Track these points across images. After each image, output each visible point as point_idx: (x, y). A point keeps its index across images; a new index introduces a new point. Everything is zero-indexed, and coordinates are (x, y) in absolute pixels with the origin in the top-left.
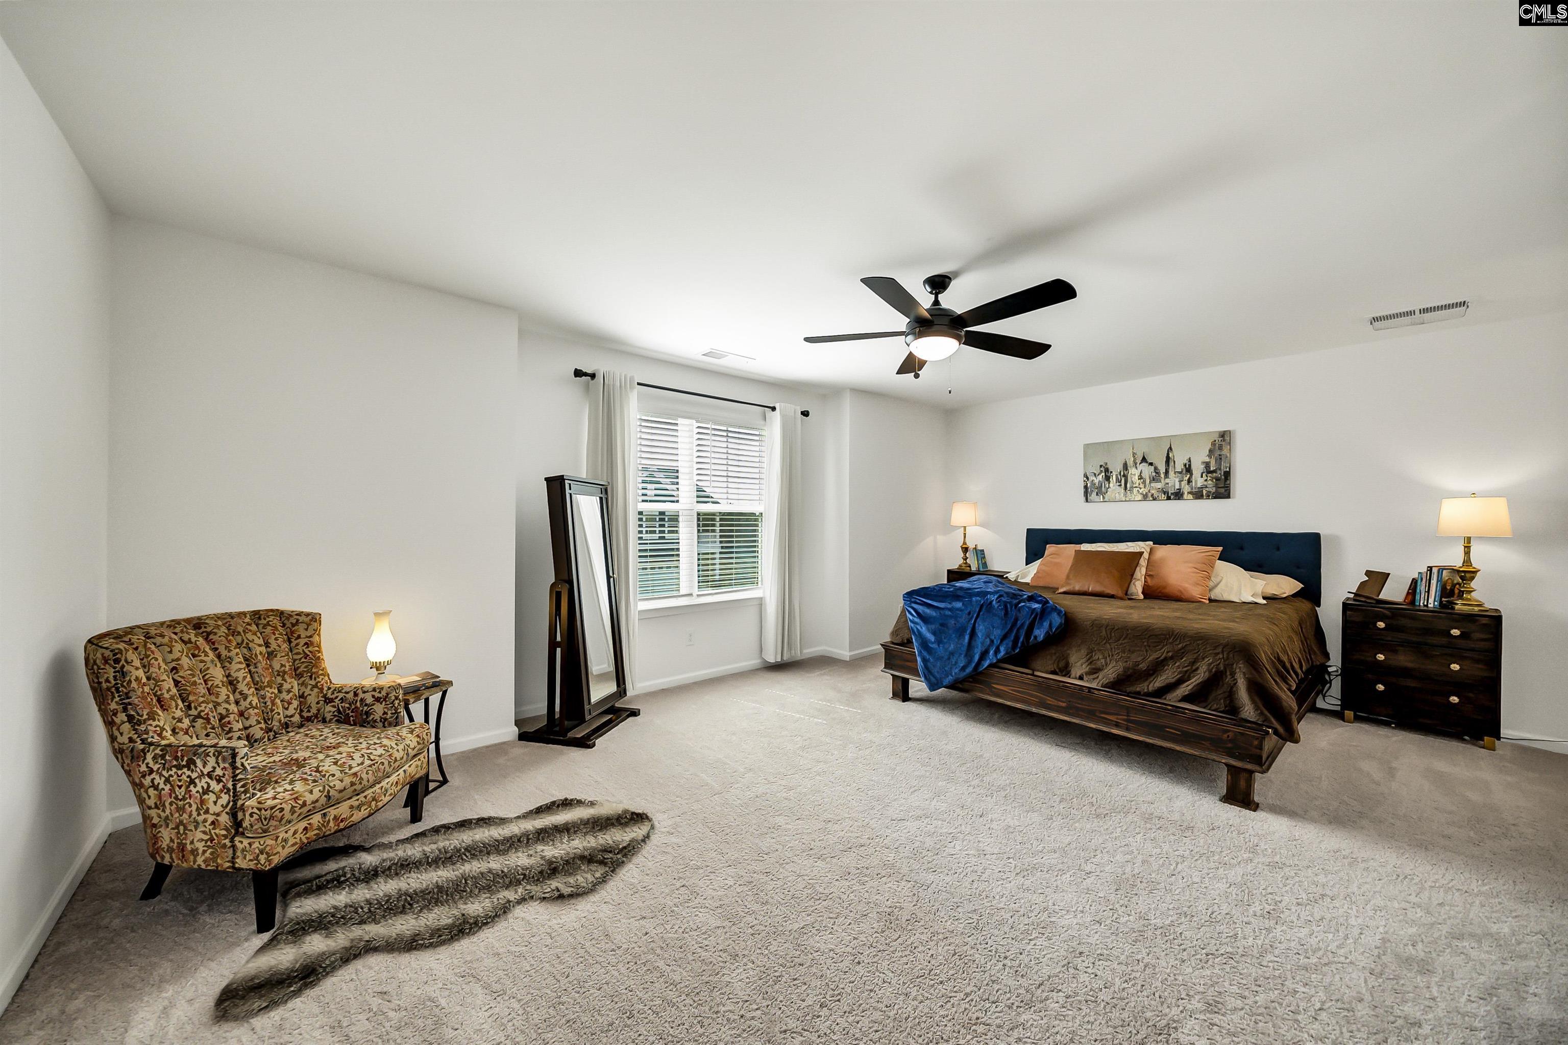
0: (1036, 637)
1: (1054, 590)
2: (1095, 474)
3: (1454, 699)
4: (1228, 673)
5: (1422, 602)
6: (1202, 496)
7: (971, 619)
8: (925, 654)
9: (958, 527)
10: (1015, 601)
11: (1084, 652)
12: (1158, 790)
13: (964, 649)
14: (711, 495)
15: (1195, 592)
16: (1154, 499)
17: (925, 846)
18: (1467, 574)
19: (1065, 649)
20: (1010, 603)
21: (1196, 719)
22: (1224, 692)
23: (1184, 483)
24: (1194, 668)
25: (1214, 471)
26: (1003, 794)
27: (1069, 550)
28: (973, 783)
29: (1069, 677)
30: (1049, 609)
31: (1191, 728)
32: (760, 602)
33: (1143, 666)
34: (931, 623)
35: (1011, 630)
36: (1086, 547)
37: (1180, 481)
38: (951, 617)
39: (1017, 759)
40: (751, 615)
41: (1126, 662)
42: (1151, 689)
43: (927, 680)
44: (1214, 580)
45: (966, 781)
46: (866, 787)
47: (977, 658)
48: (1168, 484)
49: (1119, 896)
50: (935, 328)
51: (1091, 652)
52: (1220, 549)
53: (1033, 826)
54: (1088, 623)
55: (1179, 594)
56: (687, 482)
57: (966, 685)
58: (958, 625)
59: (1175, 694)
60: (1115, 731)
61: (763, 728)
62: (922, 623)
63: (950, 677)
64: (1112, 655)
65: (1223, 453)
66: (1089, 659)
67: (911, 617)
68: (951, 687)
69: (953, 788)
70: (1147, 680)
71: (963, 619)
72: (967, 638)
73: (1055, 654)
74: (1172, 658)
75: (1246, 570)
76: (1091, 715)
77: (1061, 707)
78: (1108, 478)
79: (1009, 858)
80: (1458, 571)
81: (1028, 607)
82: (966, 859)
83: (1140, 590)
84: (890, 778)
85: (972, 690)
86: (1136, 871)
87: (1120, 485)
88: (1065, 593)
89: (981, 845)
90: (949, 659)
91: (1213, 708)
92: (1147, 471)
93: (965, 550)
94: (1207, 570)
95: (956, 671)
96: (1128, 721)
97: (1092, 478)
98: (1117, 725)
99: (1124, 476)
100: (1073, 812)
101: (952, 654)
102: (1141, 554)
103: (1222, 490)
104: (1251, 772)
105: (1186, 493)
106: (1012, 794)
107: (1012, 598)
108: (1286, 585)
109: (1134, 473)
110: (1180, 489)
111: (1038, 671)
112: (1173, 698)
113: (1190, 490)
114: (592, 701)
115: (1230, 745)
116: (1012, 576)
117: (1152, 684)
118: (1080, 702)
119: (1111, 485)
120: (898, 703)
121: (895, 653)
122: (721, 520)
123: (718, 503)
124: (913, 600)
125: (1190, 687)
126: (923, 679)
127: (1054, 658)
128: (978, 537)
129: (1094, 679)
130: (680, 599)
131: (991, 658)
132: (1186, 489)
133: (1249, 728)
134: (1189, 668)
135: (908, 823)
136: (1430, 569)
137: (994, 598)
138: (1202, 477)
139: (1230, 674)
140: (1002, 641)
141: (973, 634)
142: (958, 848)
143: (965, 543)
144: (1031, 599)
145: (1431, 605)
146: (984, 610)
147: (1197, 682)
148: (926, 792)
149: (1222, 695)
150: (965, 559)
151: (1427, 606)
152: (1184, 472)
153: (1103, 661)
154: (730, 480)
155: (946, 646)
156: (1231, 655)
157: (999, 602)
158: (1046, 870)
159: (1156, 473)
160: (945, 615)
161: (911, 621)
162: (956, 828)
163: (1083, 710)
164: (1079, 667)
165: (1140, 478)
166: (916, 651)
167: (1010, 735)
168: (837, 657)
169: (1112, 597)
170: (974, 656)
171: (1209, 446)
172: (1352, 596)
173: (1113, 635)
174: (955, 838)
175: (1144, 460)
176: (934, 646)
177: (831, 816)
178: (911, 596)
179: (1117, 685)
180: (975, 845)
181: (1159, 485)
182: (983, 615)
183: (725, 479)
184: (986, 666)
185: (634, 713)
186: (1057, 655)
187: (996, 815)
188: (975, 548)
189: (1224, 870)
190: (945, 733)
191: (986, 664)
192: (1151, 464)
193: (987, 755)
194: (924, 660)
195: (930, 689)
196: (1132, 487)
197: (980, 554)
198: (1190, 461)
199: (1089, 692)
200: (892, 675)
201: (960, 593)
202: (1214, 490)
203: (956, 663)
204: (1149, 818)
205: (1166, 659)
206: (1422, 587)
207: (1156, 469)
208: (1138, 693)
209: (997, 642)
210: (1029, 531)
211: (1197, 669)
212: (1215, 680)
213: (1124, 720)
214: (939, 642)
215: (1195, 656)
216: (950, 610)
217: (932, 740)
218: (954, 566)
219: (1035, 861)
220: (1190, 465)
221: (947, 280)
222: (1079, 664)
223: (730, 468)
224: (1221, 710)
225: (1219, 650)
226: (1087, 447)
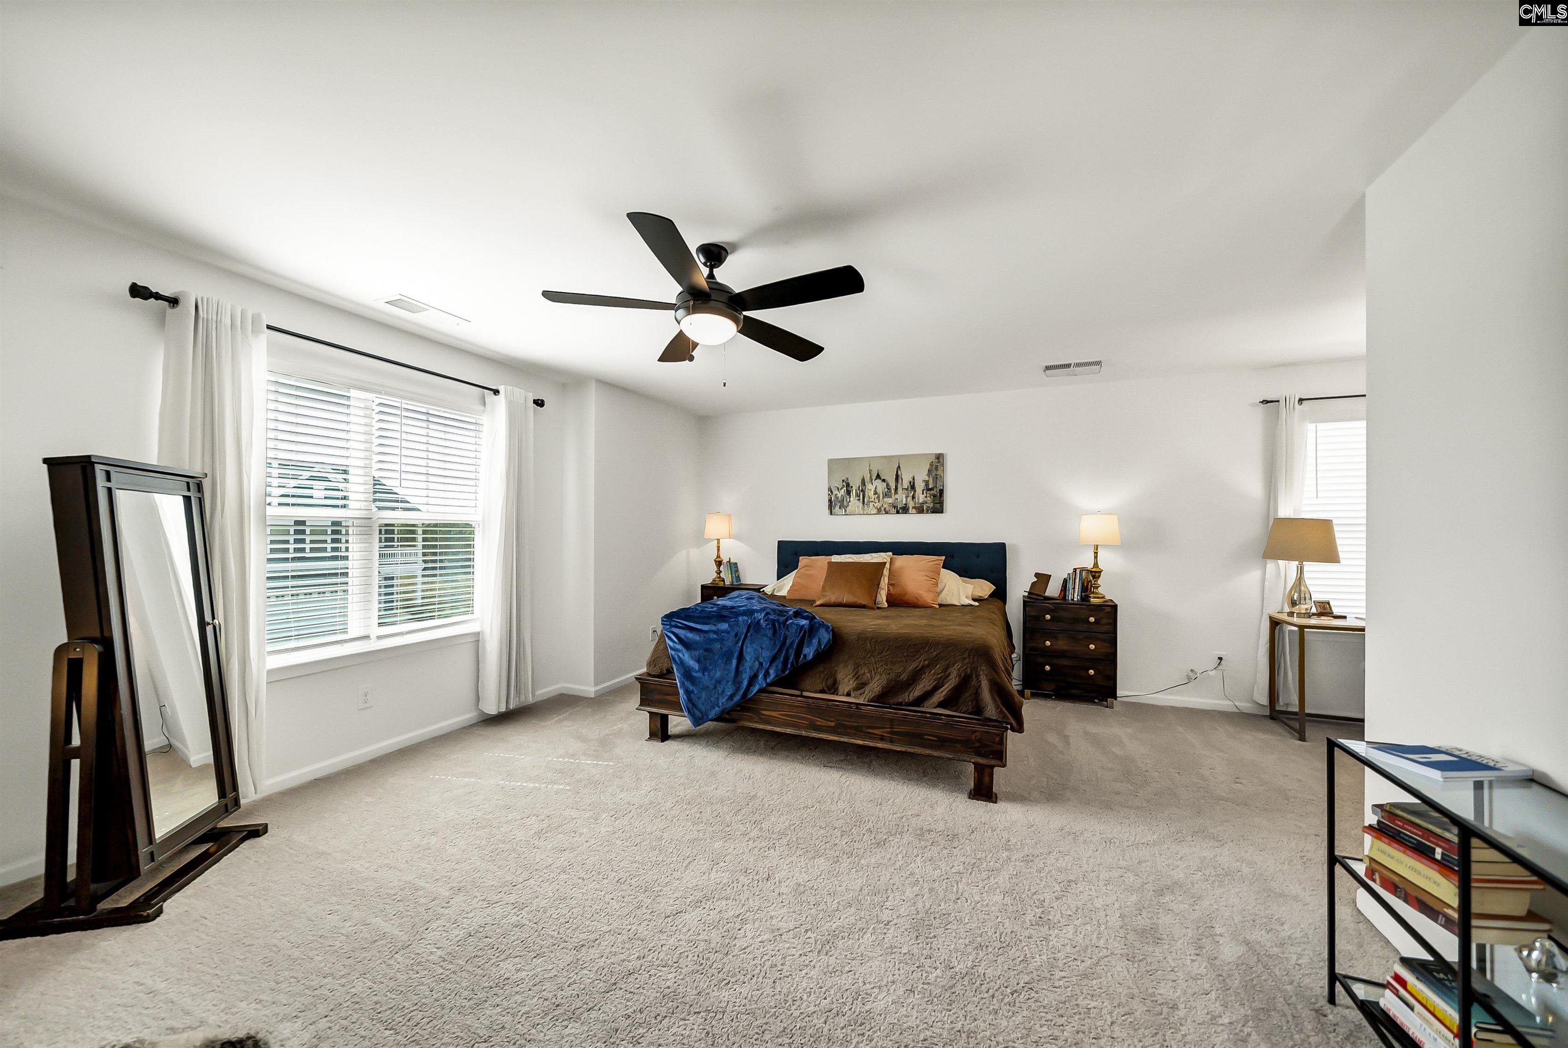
0: (805, 656)
1: (811, 602)
2: (838, 488)
3: (1092, 672)
4: (974, 676)
5: (1070, 597)
6: (923, 510)
7: (737, 642)
8: (688, 684)
9: (712, 540)
10: (782, 619)
11: (850, 667)
12: (920, 798)
13: (732, 674)
14: (407, 498)
15: (928, 598)
16: (887, 513)
17: (712, 945)
18: (1096, 574)
19: (833, 665)
20: (778, 621)
21: (950, 724)
22: (971, 694)
23: (910, 499)
24: (947, 673)
25: (932, 489)
26: (784, 841)
27: (822, 562)
28: (752, 835)
29: (837, 694)
30: (817, 625)
31: (945, 733)
32: (476, 640)
33: (904, 677)
34: (695, 649)
35: (780, 650)
36: (836, 558)
37: (907, 497)
38: (715, 640)
39: (791, 792)
40: (463, 658)
41: (889, 674)
42: (911, 698)
43: (691, 714)
44: (940, 586)
45: (744, 834)
46: (628, 874)
47: (745, 683)
48: (897, 499)
49: (921, 945)
50: (712, 303)
51: (857, 667)
52: (943, 558)
53: (823, 876)
54: (854, 637)
55: (916, 601)
56: (361, 480)
57: (735, 715)
58: (725, 649)
59: (932, 701)
60: (880, 745)
61: (479, 814)
62: (684, 650)
63: (717, 708)
64: (877, 668)
65: (938, 473)
66: (856, 675)
67: (671, 644)
68: (718, 719)
69: (732, 847)
70: (907, 689)
71: (729, 643)
72: (734, 662)
73: (823, 672)
74: (928, 666)
75: (960, 576)
76: (858, 731)
77: (831, 727)
78: (849, 493)
79: (807, 931)
80: (1092, 572)
81: (797, 625)
82: (762, 950)
83: (885, 599)
84: (657, 852)
85: (740, 720)
86: (927, 905)
87: (859, 500)
88: (821, 605)
89: (774, 922)
90: (715, 687)
91: (963, 711)
92: (881, 487)
93: (719, 563)
94: (935, 578)
95: (722, 700)
96: (891, 733)
97: (835, 492)
98: (882, 739)
99: (862, 491)
100: (856, 845)
101: (719, 682)
102: (885, 563)
103: (938, 505)
104: (992, 767)
105: (911, 508)
106: (794, 839)
107: (779, 615)
108: (985, 588)
109: (870, 487)
110: (906, 504)
111: (807, 691)
112: (930, 707)
113: (914, 505)
114: (157, 836)
115: (977, 745)
116: (768, 590)
117: (912, 694)
118: (848, 719)
119: (852, 499)
120: (657, 745)
121: (653, 687)
122: (424, 532)
123: (419, 510)
124: (673, 623)
125: (944, 693)
126: (686, 714)
127: (822, 675)
128: (732, 550)
129: (860, 694)
130: (346, 645)
131: (760, 683)
132: (911, 504)
133: (993, 726)
134: (943, 674)
135: (687, 916)
136: (1075, 570)
137: (760, 616)
138: (923, 494)
139: (976, 677)
140: (772, 662)
141: (741, 658)
142: (750, 935)
143: (718, 556)
144: (797, 614)
145: (1075, 599)
146: (751, 630)
147: (950, 687)
148: (702, 862)
149: (970, 698)
150: (719, 572)
151: (1073, 600)
152: (910, 488)
153: (868, 675)
154: (431, 479)
155: (712, 674)
156: (976, 659)
157: (766, 620)
158: (846, 934)
159: (888, 489)
160: (709, 639)
161: (671, 648)
162: (744, 905)
163: (851, 728)
164: (846, 683)
165: (875, 493)
166: (678, 681)
167: (779, 763)
168: (581, 695)
169: (864, 607)
170: (742, 682)
171: (928, 467)
172: (1026, 594)
173: (877, 647)
174: (744, 921)
175: (878, 477)
176: (699, 675)
177: (582, 936)
178: (670, 618)
179: (882, 698)
180: (768, 923)
181: (890, 500)
182: (751, 635)
183: (424, 478)
184: (755, 692)
185: (256, 832)
186: (826, 672)
187: (784, 873)
188: (729, 561)
189: (995, 879)
190: (713, 774)
191: (756, 689)
192: (884, 481)
193: (761, 793)
194: (688, 692)
195: (694, 725)
196: (869, 502)
197: (734, 567)
198: (914, 479)
199: (857, 708)
200: (649, 712)
201: (725, 613)
202: (931, 505)
203: (723, 692)
204: (921, 834)
205: (923, 667)
206: (1070, 585)
207: (888, 485)
208: (900, 704)
209: (766, 665)
210: (781, 544)
211: (950, 674)
212: (965, 682)
213: (888, 733)
214: (704, 670)
215: (947, 662)
216: (714, 632)
217: (700, 787)
218: (708, 581)
219: (834, 926)
220: (914, 483)
221: (724, 252)
222: (846, 680)
223: (431, 463)
224: (969, 711)
225: (966, 655)
226: (831, 462)
